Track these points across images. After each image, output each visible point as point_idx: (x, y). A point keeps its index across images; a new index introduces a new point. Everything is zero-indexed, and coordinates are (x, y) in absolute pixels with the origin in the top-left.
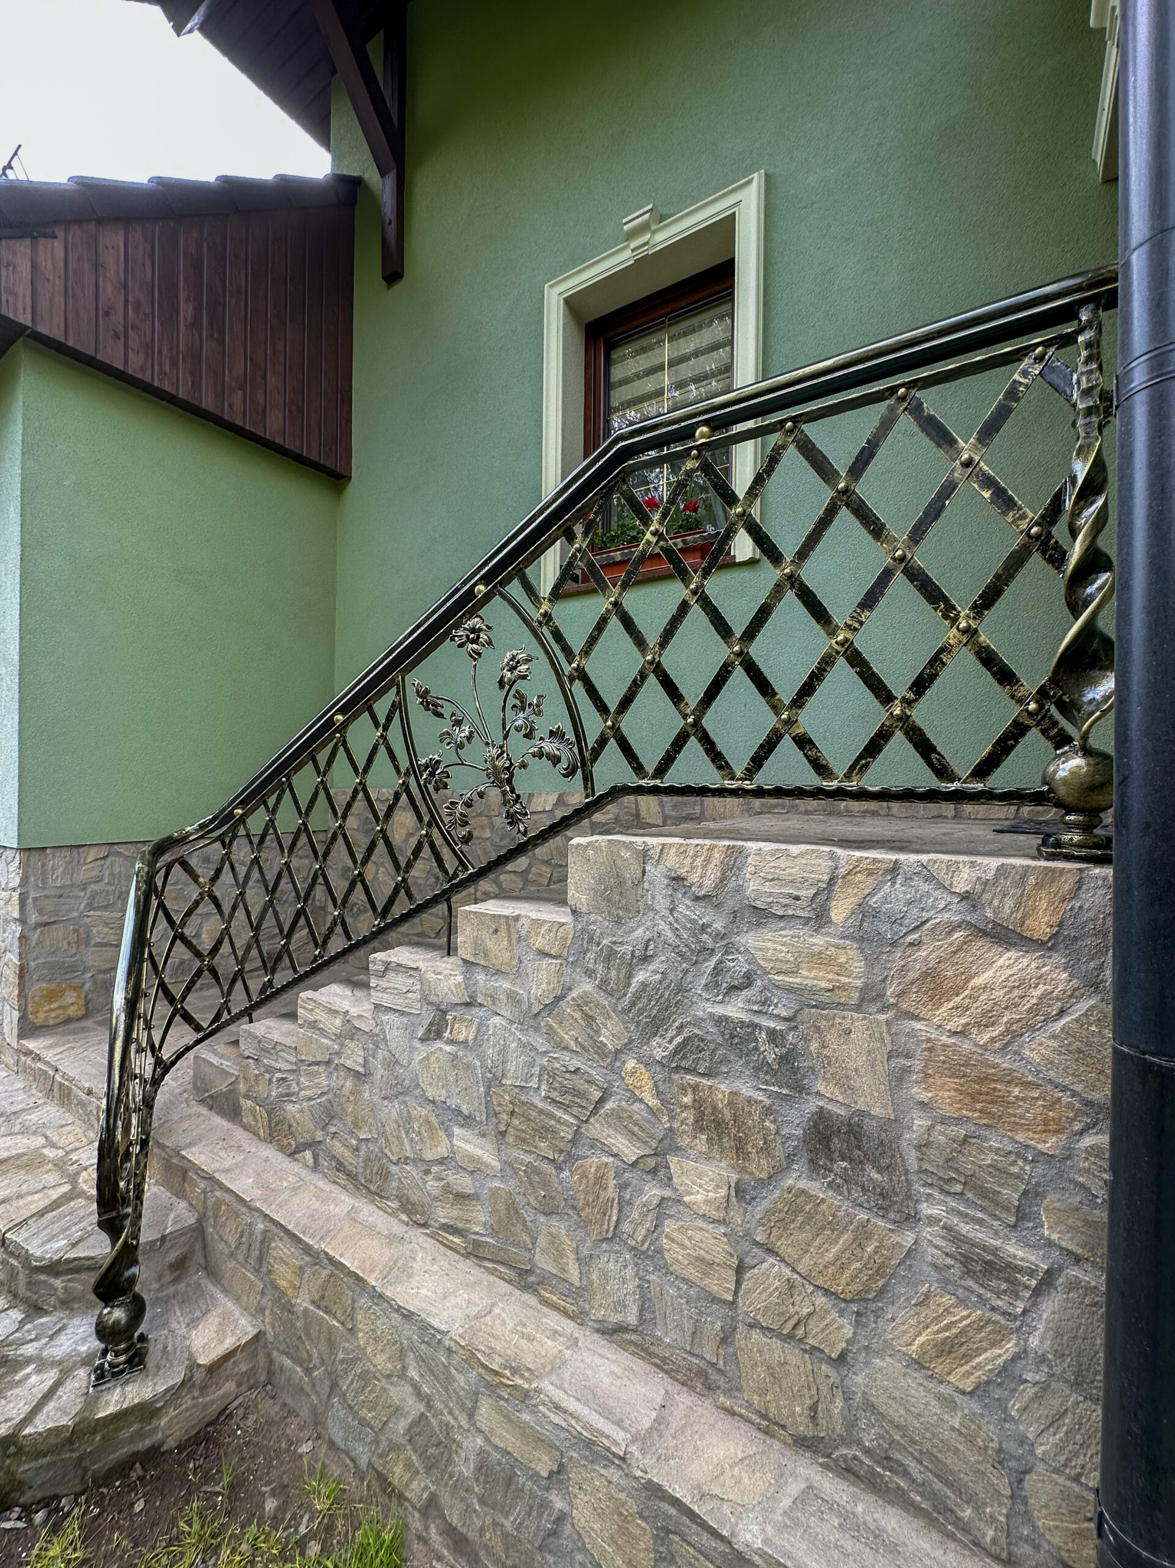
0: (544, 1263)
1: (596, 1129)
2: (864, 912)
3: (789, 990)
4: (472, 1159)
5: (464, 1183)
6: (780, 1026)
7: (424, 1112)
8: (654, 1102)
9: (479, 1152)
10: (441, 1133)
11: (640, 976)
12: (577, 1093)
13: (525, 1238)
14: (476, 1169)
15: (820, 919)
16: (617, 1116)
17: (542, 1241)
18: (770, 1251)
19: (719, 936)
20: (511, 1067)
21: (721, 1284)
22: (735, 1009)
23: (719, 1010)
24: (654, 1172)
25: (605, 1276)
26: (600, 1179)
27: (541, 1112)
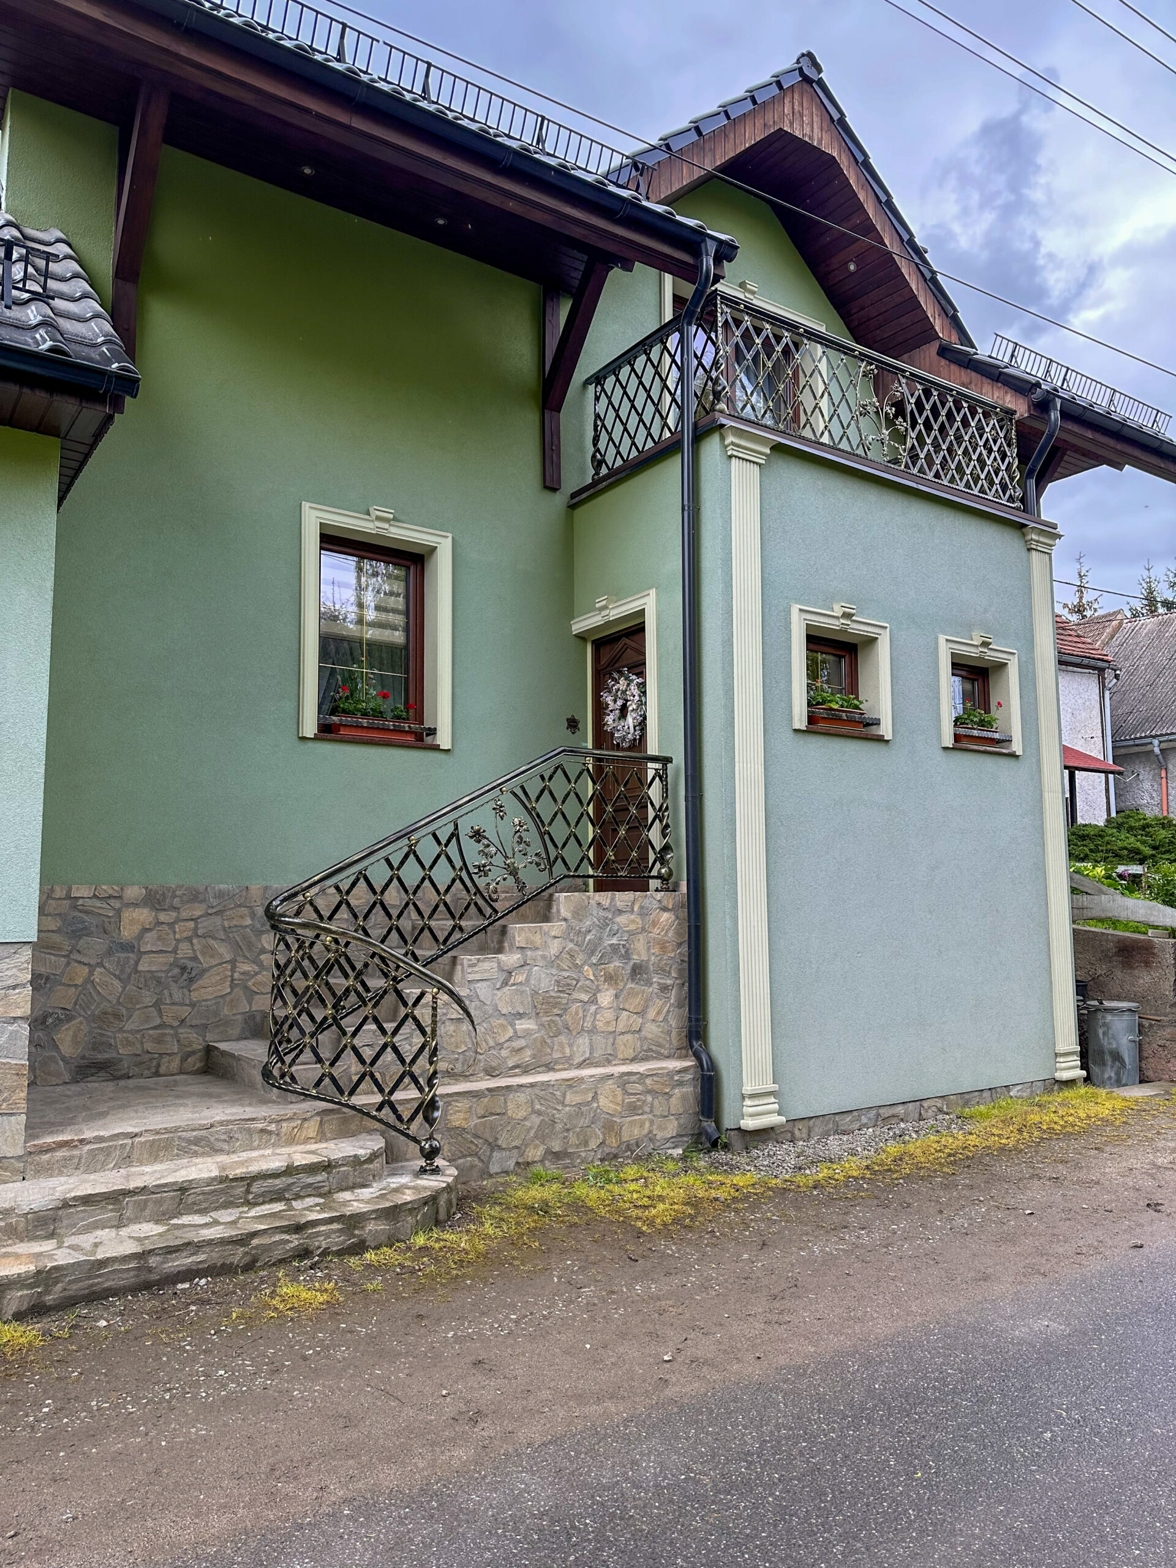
0: (556, 1055)
1: (576, 995)
2: (641, 907)
3: (628, 931)
4: (525, 1030)
5: (522, 1043)
6: (624, 943)
7: (500, 1022)
8: (592, 978)
9: (528, 1026)
10: (509, 1027)
11: (588, 938)
12: (569, 985)
13: (549, 1050)
14: (528, 1033)
15: (632, 911)
16: (582, 987)
17: (556, 1047)
18: (624, 1009)
19: (610, 920)
20: (542, 985)
21: (611, 1029)
22: (614, 941)
23: (611, 942)
24: (592, 1002)
25: (579, 1046)
26: (577, 1013)
27: (555, 997)
